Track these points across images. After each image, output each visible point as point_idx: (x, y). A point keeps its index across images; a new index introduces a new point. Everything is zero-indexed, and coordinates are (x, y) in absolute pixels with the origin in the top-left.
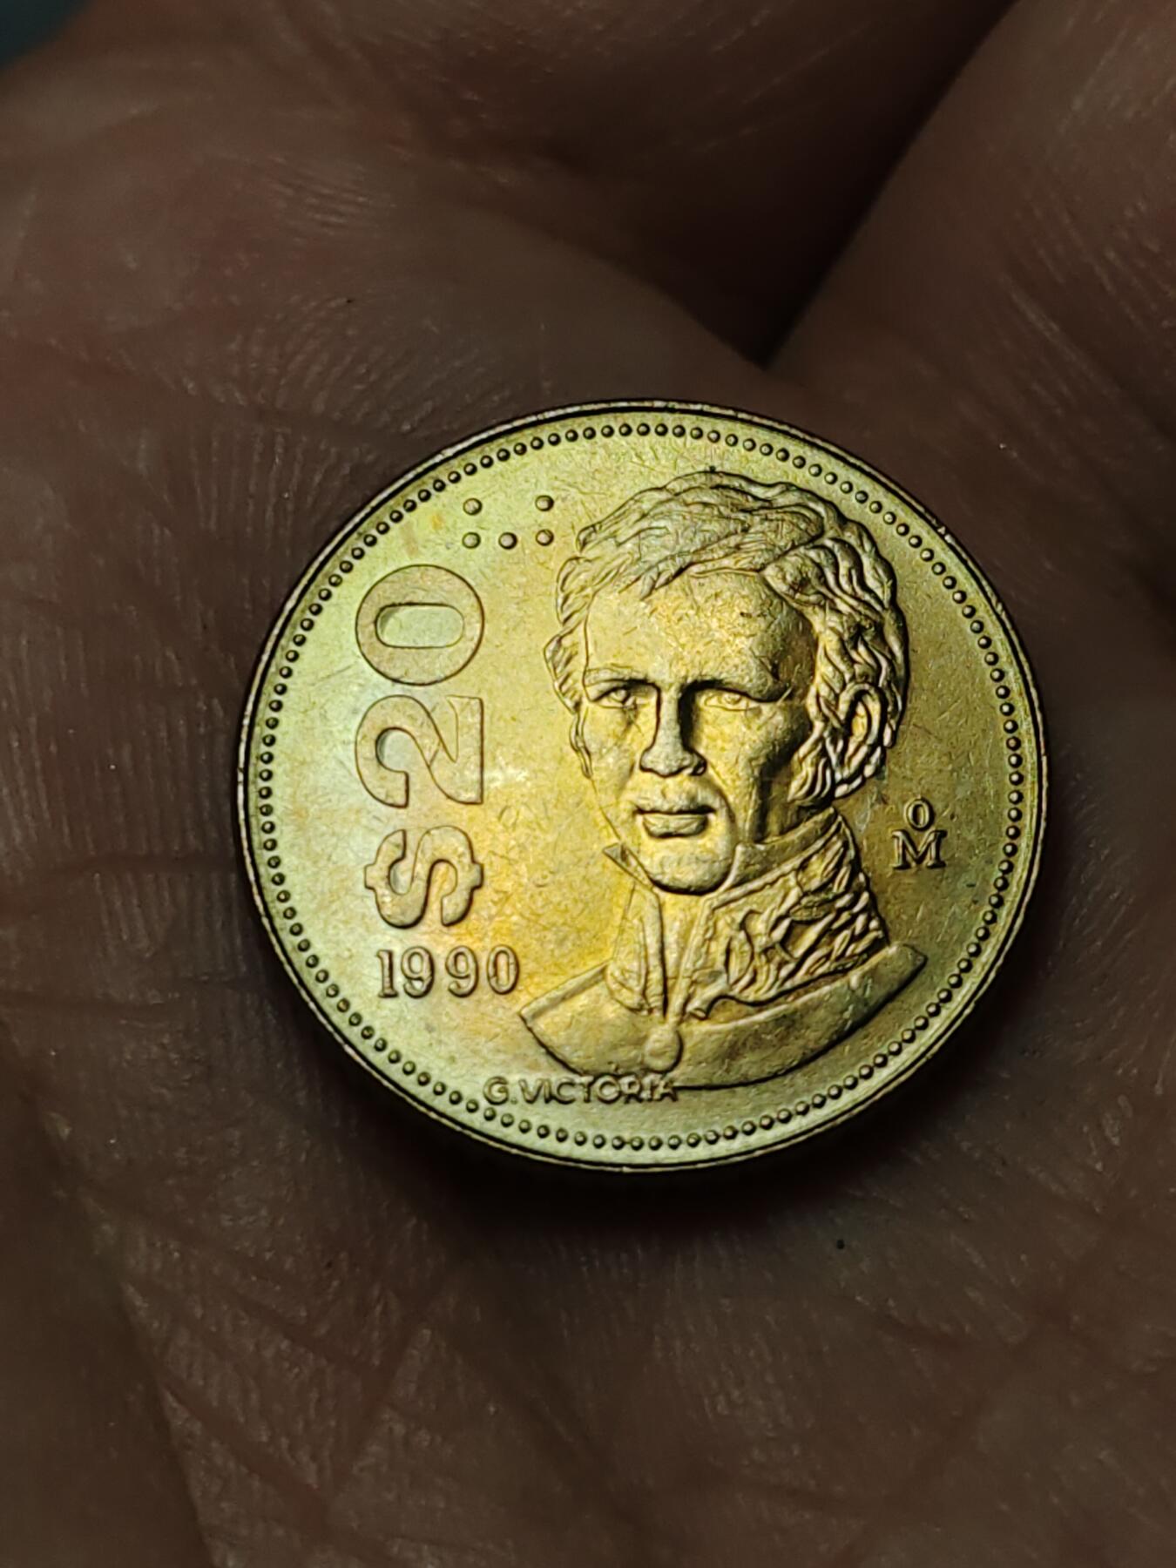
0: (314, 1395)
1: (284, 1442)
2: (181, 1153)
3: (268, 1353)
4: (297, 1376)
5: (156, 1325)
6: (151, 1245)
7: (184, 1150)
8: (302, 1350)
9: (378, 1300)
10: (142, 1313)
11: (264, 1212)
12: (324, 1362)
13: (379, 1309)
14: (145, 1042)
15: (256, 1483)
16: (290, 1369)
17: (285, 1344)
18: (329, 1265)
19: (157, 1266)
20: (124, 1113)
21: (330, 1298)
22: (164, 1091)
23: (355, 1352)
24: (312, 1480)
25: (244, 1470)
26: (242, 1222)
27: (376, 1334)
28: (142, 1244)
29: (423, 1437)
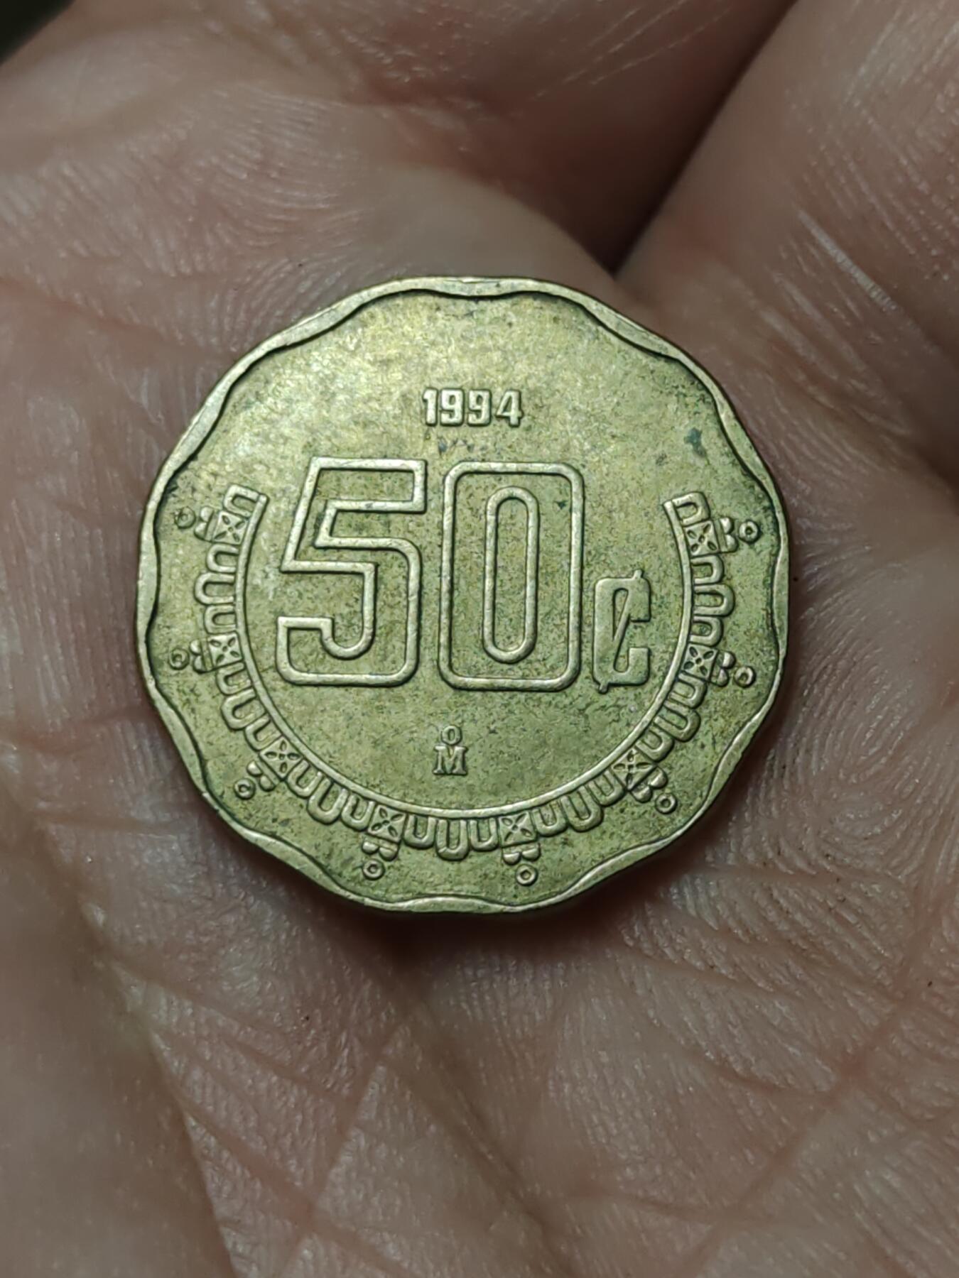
0: (299, 1117)
1: (277, 1155)
2: (190, 935)
3: (263, 1085)
4: (286, 1103)
5: (176, 1064)
6: (170, 1003)
7: (191, 932)
8: (288, 1083)
9: (345, 1046)
10: (165, 1054)
11: (255, 979)
12: (305, 1092)
13: (346, 1051)
14: (159, 850)
15: (258, 1185)
16: (279, 1098)
17: (275, 1079)
18: (307, 1018)
19: (175, 1020)
20: (144, 904)
21: (308, 1044)
22: (175, 887)
23: (329, 1086)
24: (298, 1184)
25: (248, 1174)
26: (238, 987)
27: (344, 1071)
28: (163, 1001)
29: (382, 1151)
